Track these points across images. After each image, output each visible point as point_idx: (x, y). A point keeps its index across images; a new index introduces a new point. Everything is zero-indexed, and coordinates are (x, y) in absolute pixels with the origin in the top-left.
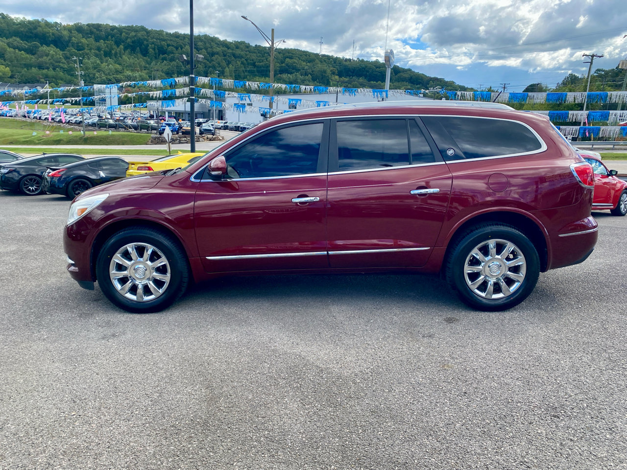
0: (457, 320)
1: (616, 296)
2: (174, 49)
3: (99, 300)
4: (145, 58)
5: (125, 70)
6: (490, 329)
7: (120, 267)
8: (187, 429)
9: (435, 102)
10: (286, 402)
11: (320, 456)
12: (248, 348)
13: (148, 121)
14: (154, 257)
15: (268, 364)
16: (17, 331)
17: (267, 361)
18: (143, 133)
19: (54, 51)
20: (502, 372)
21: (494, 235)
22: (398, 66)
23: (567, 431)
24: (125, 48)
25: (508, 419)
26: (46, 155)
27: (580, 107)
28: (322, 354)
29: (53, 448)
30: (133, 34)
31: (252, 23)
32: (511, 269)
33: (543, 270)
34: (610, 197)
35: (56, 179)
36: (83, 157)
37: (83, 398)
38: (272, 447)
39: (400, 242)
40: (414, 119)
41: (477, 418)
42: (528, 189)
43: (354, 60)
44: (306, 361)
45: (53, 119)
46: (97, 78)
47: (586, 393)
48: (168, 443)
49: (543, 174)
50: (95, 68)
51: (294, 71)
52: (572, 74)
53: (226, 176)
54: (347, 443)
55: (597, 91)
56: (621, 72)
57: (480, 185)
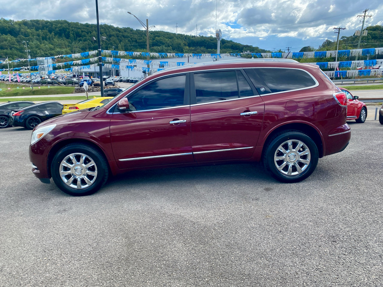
0: (272, 189)
1: (363, 170)
2: (86, 34)
3: (53, 190)
4: (68, 40)
5: (56, 48)
6: (291, 193)
7: (66, 169)
8: (116, 263)
9: (248, 60)
10: (175, 243)
11: (198, 273)
12: (148, 213)
13: (73, 79)
14: (86, 161)
15: (161, 222)
16: (3, 211)
17: (160, 220)
18: (69, 86)
19: (10, 38)
20: (301, 218)
21: (291, 138)
22: (224, 39)
23: (341, 250)
24: (55, 34)
25: (307, 245)
26: (10, 103)
27: (333, 59)
28: (193, 214)
29: (35, 280)
30: (59, 25)
31: (134, 16)
32: (302, 157)
33: (321, 157)
34: (355, 112)
35: (18, 117)
36: (34, 103)
37: (50, 249)
38: (169, 270)
39: (234, 144)
40: (240, 70)
41: (288, 245)
42: (309, 109)
43: (197, 37)
44: (184, 219)
45: (12, 80)
46: (39, 53)
47: (350, 227)
48: (105, 272)
49: (317, 100)
50: (37, 47)
51: (161, 44)
52: (327, 40)
53: (128, 110)
54: (214, 265)
55: (343, 49)
56: (356, 38)
57: (280, 108)
